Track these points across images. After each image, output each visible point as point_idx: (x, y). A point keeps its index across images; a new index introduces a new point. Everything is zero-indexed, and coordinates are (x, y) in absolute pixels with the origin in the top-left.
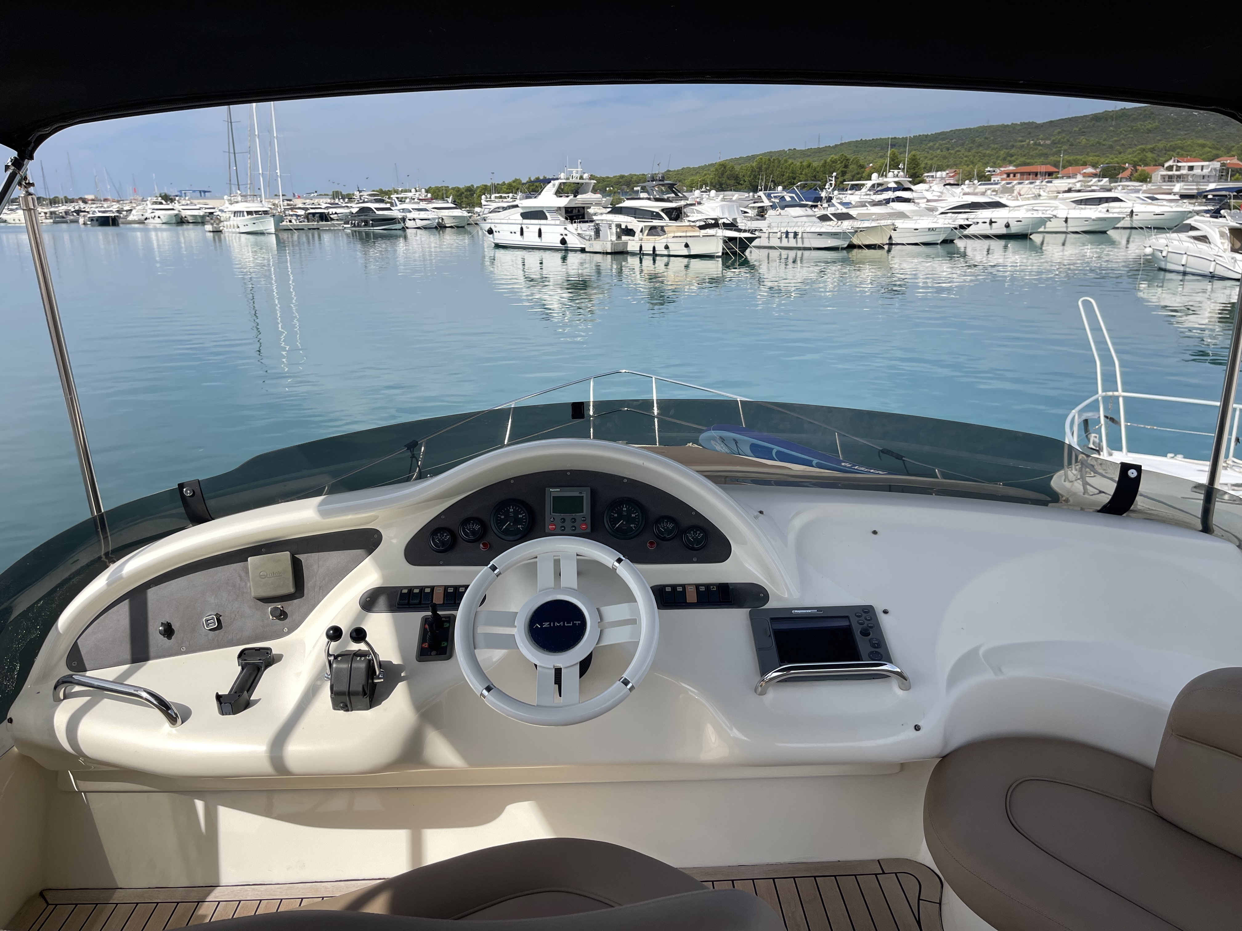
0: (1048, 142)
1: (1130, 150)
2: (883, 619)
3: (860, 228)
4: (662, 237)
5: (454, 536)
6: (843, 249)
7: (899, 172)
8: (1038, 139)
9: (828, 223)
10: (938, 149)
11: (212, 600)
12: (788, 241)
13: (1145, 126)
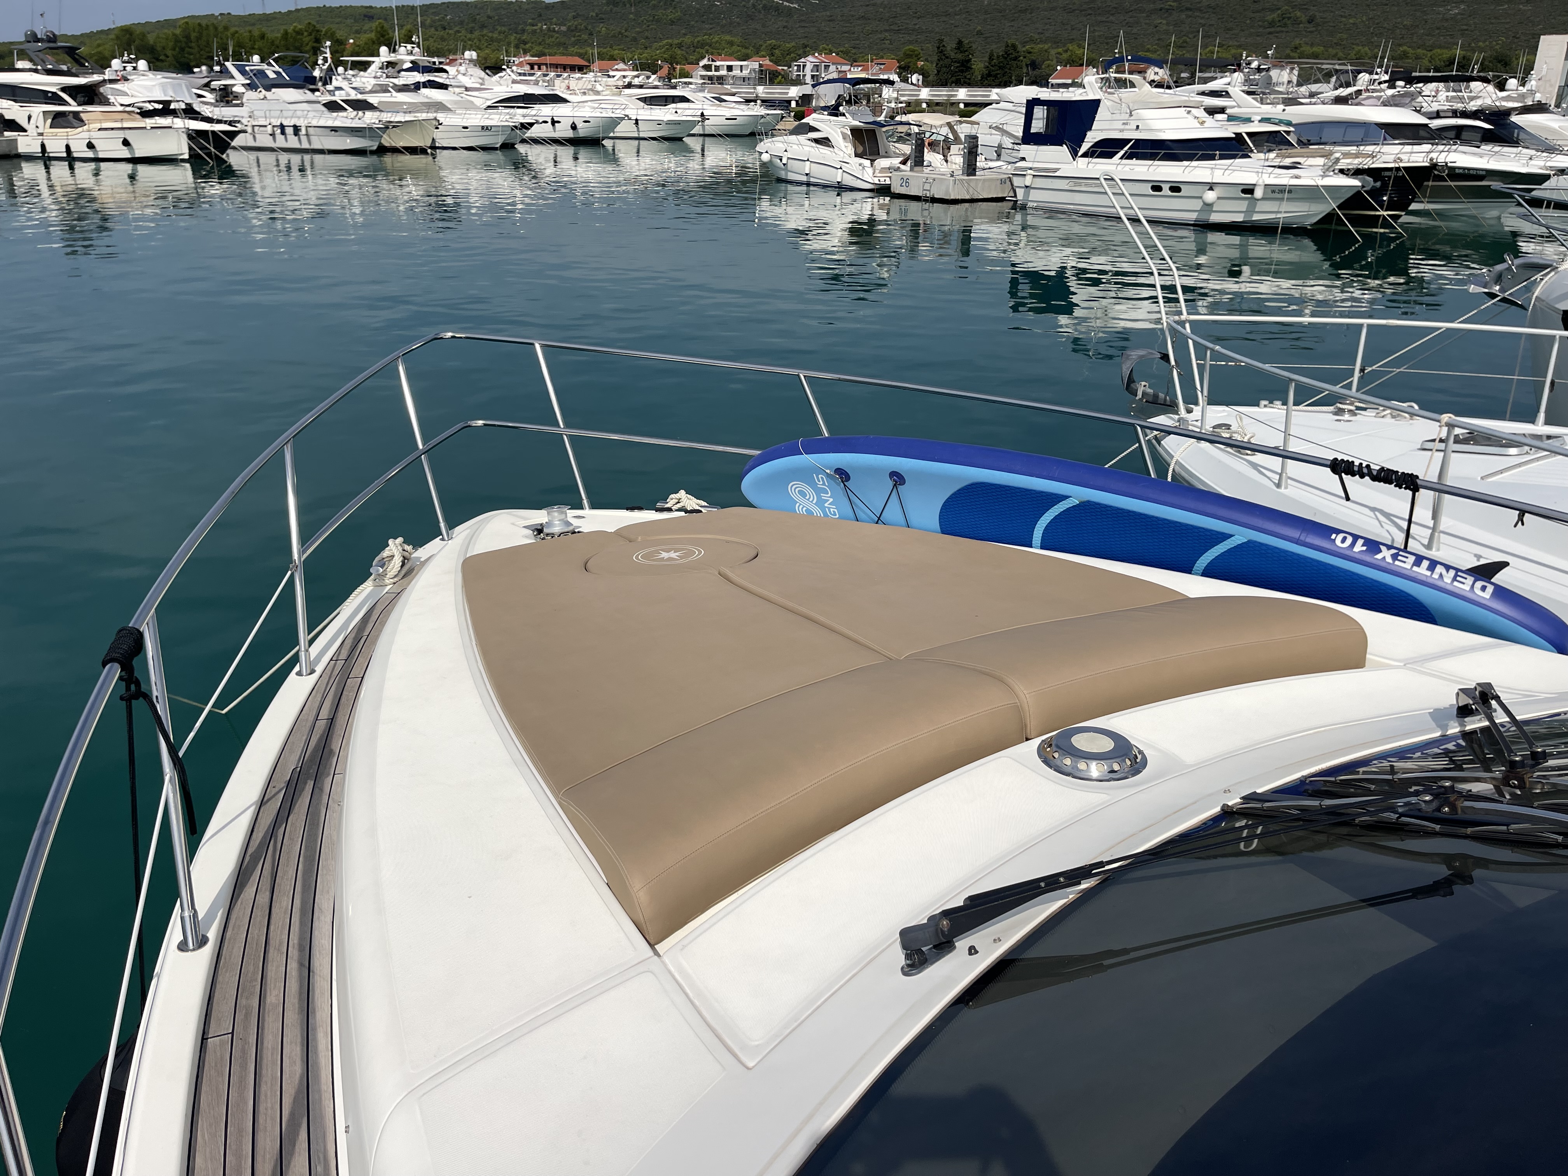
0: (564, 28)
1: (656, 45)
3: (391, 122)
4: (80, 129)
6: (372, 153)
7: (413, 47)
8: (551, 24)
9: (341, 114)
10: (431, 26)
12: (286, 140)
13: (667, 16)
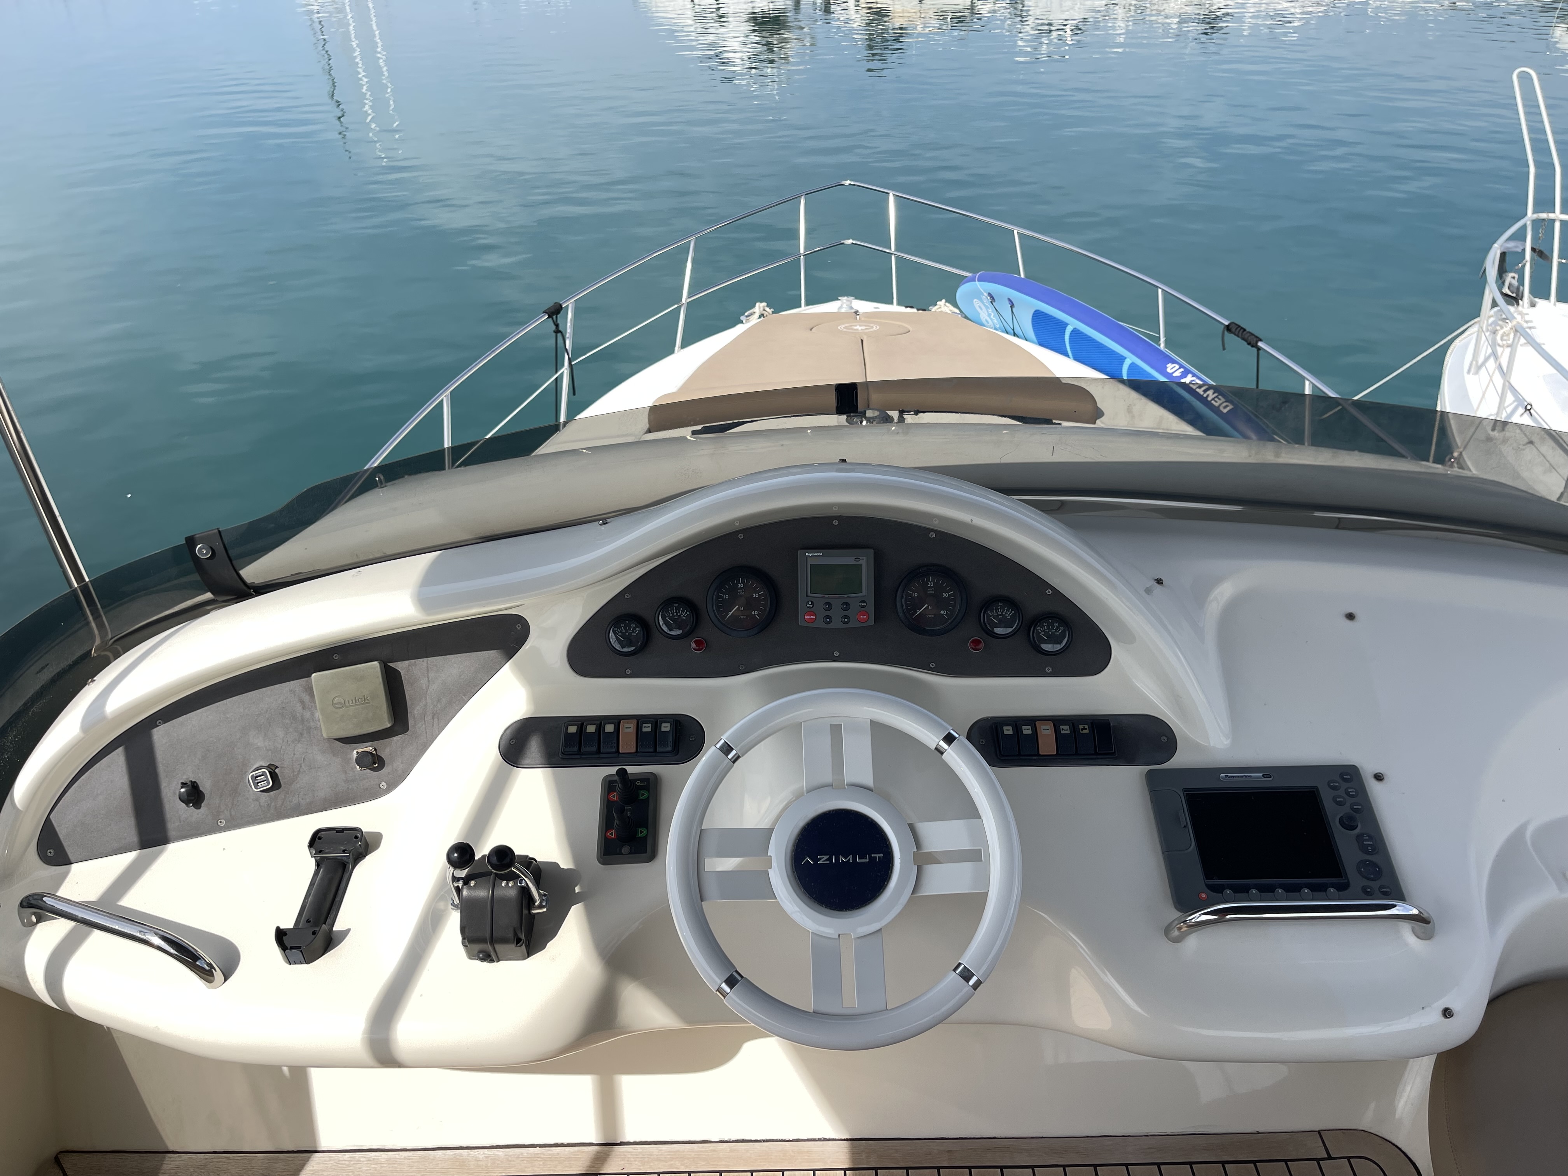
2: (1375, 789)
5: (647, 627)
11: (259, 741)
